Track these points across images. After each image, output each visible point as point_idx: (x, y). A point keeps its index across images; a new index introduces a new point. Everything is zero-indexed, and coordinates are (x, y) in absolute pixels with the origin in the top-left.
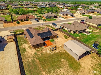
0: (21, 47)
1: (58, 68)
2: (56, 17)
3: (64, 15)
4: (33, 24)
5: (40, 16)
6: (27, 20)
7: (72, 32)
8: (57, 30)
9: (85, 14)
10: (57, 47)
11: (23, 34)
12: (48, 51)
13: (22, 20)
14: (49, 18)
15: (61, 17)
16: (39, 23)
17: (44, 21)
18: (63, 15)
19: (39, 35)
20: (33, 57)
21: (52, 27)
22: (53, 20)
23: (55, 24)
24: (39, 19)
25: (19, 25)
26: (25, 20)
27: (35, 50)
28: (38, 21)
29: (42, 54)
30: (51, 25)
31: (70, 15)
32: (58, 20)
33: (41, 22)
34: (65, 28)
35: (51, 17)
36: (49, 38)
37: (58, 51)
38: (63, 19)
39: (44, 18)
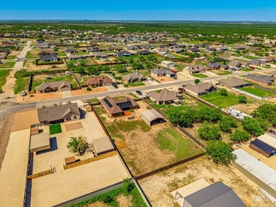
0: (100, 116)
2: (145, 80)
4: (109, 91)
5: (120, 78)
6: (100, 86)
7: (157, 103)
8: (141, 100)
9: (198, 72)
11: (99, 104)
12: (126, 120)
13: (93, 86)
14: (133, 81)
15: (153, 79)
16: (117, 89)
17: (126, 86)
18: (159, 75)
19: (117, 104)
20: (113, 123)
21: (135, 96)
22: (139, 85)
23: (139, 92)
24: (118, 83)
25: (91, 93)
26: (97, 86)
27: (113, 119)
28: (116, 87)
30: (134, 93)
31: (169, 76)
32: (147, 85)
33: (121, 87)
34: (151, 98)
35: (136, 80)
36: (128, 109)
37: (135, 119)
38: (155, 83)
39: (126, 82)
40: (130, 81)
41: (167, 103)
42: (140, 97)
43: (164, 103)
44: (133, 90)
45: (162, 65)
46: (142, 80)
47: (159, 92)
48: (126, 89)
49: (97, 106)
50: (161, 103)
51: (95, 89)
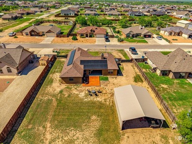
0: (50, 76)
1: (75, 126)
2: (150, 36)
3: (173, 33)
4: (96, 44)
5: (118, 32)
6: (91, 36)
7: (158, 72)
10: (104, 92)
12: (82, 95)
13: (82, 35)
14: (133, 36)
15: (161, 37)
16: (108, 43)
17: (121, 41)
18: (171, 34)
19: (82, 62)
20: (54, 96)
21: (125, 55)
22: (139, 42)
24: (113, 36)
26: (87, 36)
27: (64, 86)
28: (107, 40)
29: (69, 96)
30: (127, 50)
31: (186, 36)
32: (149, 43)
33: (114, 42)
34: (149, 61)
38: (163, 42)
40: (128, 36)
41: (178, 75)
42: (134, 57)
43: (171, 75)
44: (126, 47)
45: (178, 24)
46: (145, 36)
47: (165, 53)
48: (119, 44)
49: (63, 59)
50: (165, 73)
51: (83, 39)
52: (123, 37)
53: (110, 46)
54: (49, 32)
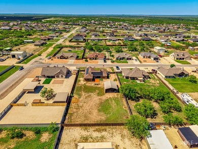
2: (130, 59)
4: (99, 64)
6: (95, 59)
13: (90, 59)
14: (120, 59)
16: (105, 63)
17: (113, 62)
18: (144, 57)
21: (113, 70)
24: (108, 59)
25: (87, 63)
26: (93, 59)
28: (105, 61)
30: (115, 68)
31: (153, 59)
32: (129, 64)
33: (109, 62)
35: (123, 58)
40: (117, 59)
41: (132, 78)
42: (117, 71)
44: (114, 66)
46: (128, 59)
48: (111, 64)
50: (127, 78)
51: (91, 61)
52: (114, 59)
53: (106, 65)
54: (72, 56)
